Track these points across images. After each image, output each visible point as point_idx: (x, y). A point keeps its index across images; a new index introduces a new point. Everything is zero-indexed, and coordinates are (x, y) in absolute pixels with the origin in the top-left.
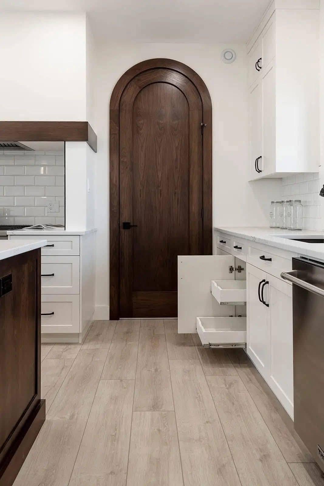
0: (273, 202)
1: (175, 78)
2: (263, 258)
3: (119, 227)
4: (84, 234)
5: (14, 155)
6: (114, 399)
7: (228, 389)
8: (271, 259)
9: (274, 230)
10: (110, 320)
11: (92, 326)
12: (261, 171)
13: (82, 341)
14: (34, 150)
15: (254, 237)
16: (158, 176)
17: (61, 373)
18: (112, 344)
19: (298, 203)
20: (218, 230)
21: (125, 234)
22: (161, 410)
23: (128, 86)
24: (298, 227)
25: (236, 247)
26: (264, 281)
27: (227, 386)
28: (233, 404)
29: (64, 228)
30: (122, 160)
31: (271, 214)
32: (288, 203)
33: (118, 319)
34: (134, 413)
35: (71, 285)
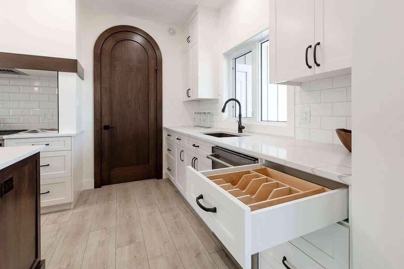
0: (195, 113)
1: (138, 39)
2: (194, 145)
3: (101, 128)
4: (75, 135)
5: (10, 78)
6: (102, 244)
7: (175, 219)
8: (199, 146)
9: (196, 127)
10: (95, 188)
11: (81, 195)
12: (190, 97)
13: (74, 207)
14: (29, 75)
15: (189, 134)
16: (128, 97)
17: (57, 234)
18: (97, 205)
19: (208, 114)
20: (165, 128)
21: (105, 132)
22: (135, 242)
23: (107, 40)
24: (208, 126)
25: (178, 139)
26: (195, 158)
27: (174, 217)
28: (179, 228)
29: (58, 131)
30: (103, 86)
31: (195, 119)
32: (204, 114)
33: (101, 187)
34: (117, 249)
35: (65, 170)
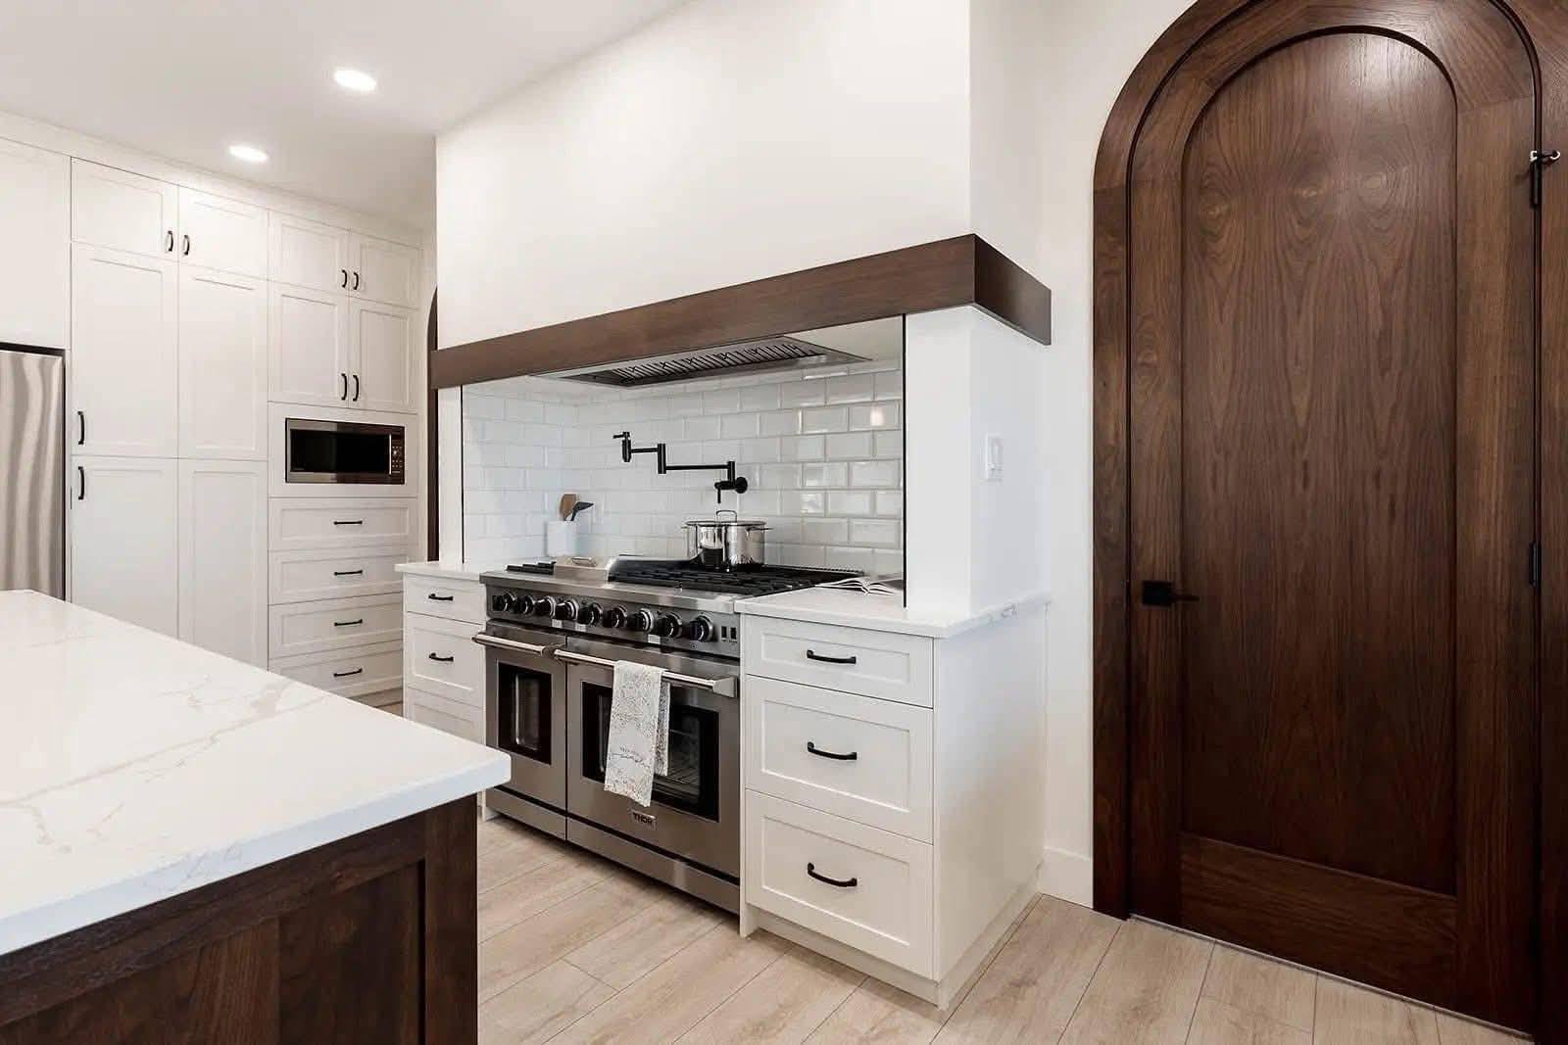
3: (1129, 593)
10: (1095, 909)
21: (1153, 619)
23: (1164, 93)
30: (1140, 360)
33: (1124, 916)
35: (907, 806)
